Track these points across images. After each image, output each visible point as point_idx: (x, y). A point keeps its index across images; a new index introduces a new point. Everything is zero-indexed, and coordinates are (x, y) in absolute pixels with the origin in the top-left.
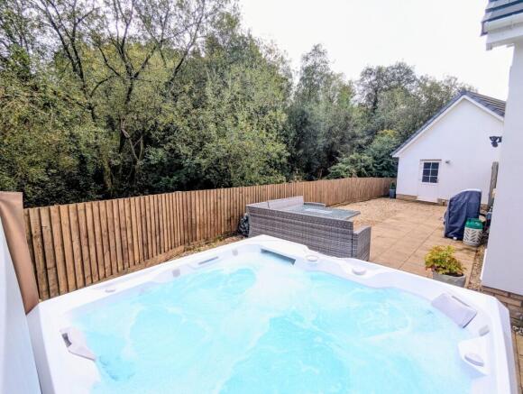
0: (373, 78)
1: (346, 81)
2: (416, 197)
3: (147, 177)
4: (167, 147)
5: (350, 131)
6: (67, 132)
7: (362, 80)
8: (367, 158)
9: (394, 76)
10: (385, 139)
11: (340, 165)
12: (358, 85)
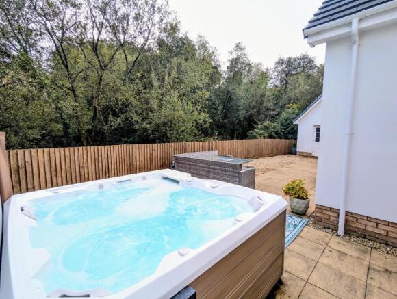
0: (284, 66)
1: (264, 69)
2: (311, 153)
3: (112, 139)
4: (123, 116)
5: (264, 105)
6: (54, 106)
7: (277, 67)
8: (277, 125)
9: (300, 65)
10: (290, 111)
11: (256, 130)
12: (273, 71)
